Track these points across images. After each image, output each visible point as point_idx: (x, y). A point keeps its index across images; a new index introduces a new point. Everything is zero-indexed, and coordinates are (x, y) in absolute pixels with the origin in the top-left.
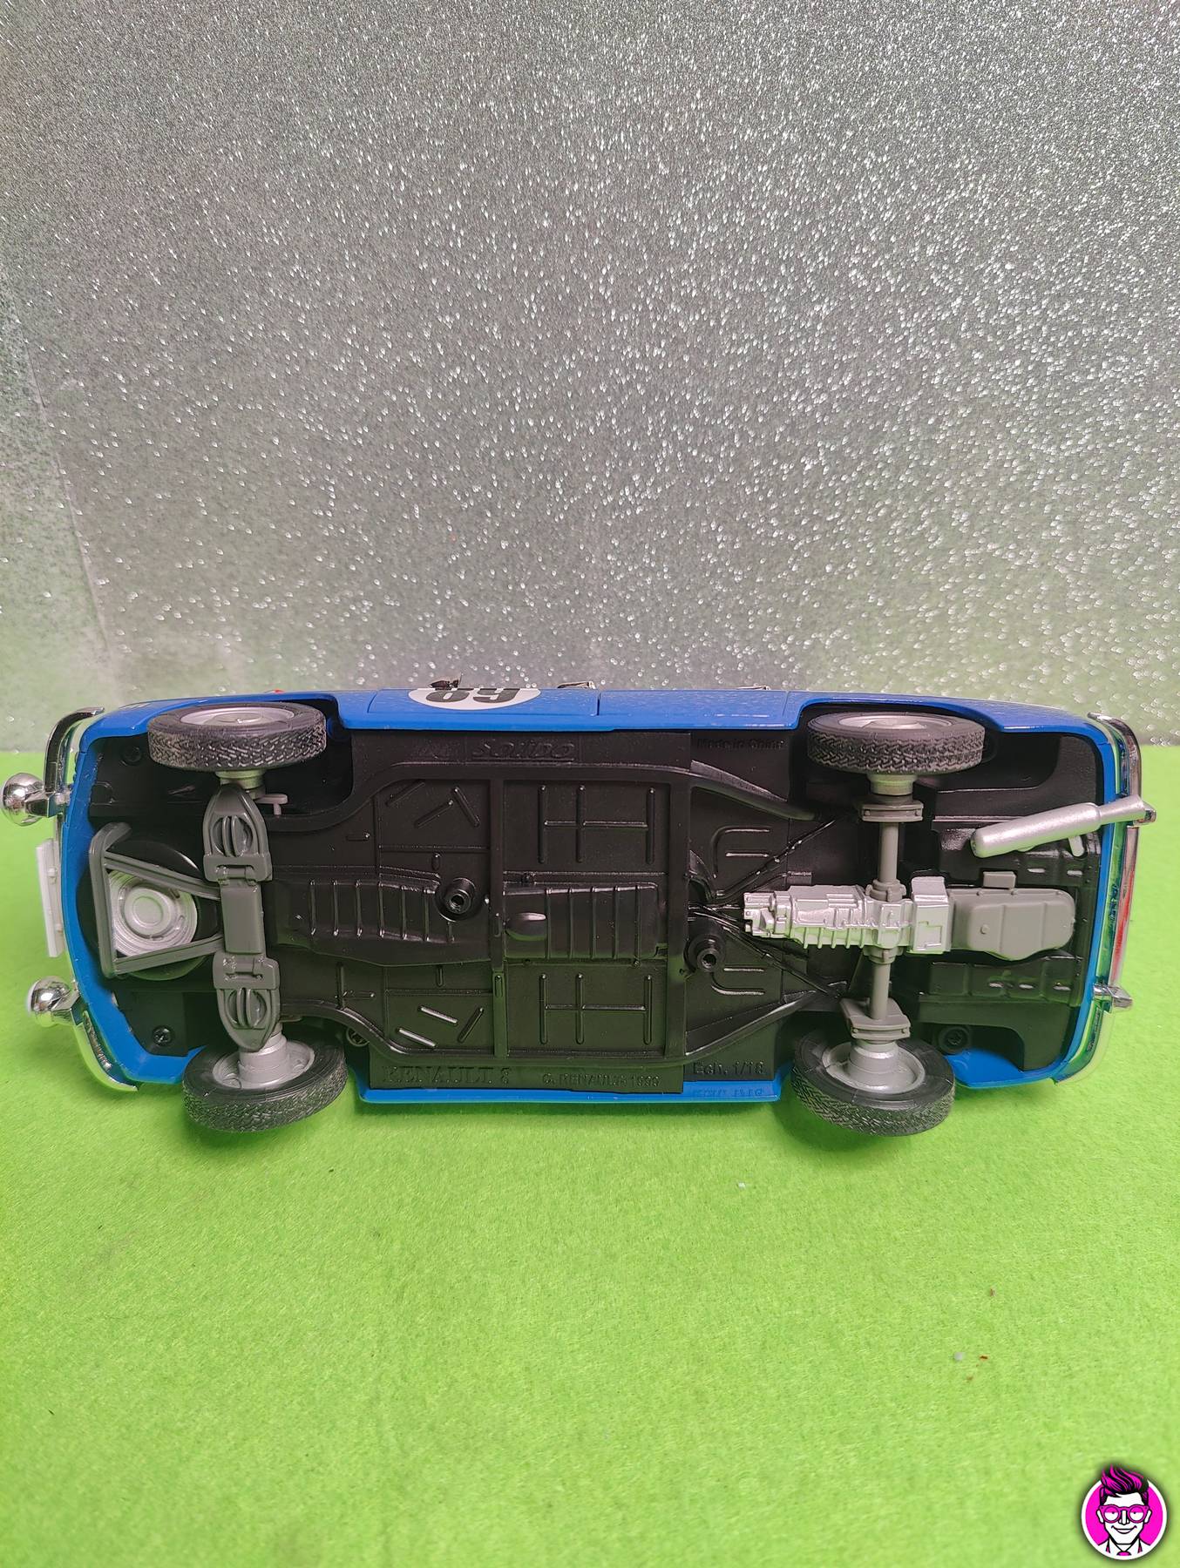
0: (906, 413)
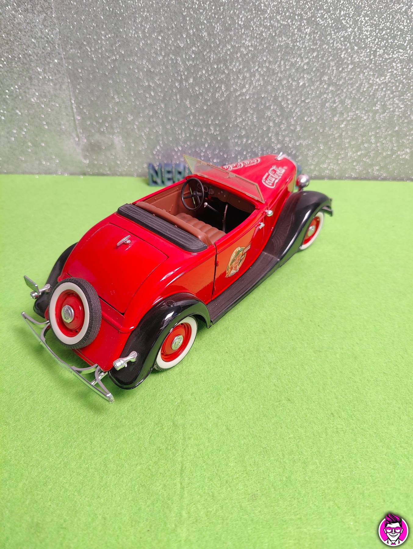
0: (333, 66)
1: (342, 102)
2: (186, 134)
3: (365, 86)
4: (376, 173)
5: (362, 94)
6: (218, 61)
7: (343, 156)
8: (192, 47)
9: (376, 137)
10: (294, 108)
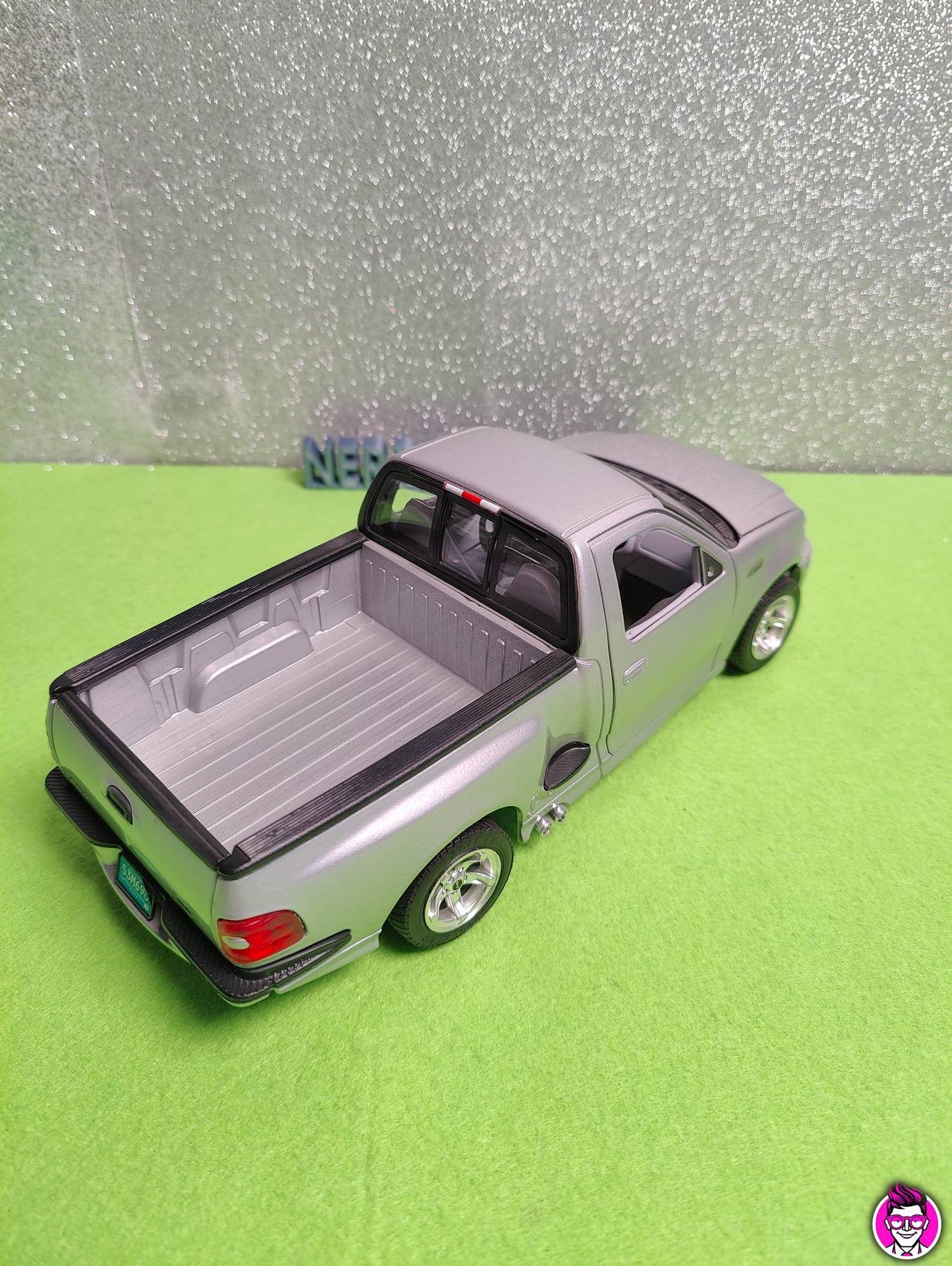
1: (733, 303)
2: (387, 373)
3: (781, 269)
4: (813, 457)
5: (775, 286)
6: (457, 216)
7: (738, 419)
8: (397, 186)
9: (810, 378)
10: (628, 316)
